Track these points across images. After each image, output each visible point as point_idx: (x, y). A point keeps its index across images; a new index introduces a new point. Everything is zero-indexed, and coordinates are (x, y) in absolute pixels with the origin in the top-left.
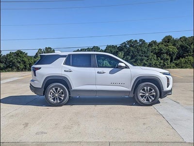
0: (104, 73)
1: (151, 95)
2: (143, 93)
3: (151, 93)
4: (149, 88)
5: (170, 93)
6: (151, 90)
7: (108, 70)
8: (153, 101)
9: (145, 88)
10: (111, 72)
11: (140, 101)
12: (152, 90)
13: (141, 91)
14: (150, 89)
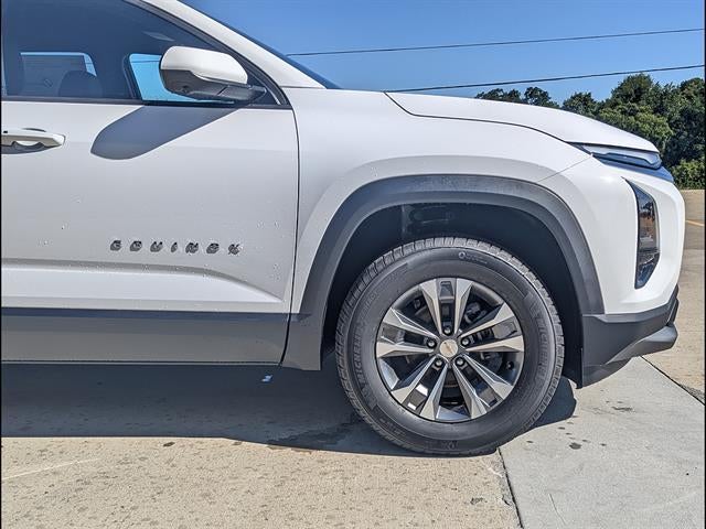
0: (40, 146)
1: (485, 359)
2: (409, 338)
3: (488, 336)
4: (462, 287)
5: (662, 335)
6: (481, 306)
7: (88, 120)
8: (499, 409)
9: (431, 289)
10: (109, 144)
11: (379, 412)
12: (490, 308)
13: (394, 318)
14: (474, 297)
